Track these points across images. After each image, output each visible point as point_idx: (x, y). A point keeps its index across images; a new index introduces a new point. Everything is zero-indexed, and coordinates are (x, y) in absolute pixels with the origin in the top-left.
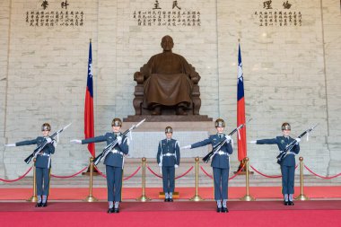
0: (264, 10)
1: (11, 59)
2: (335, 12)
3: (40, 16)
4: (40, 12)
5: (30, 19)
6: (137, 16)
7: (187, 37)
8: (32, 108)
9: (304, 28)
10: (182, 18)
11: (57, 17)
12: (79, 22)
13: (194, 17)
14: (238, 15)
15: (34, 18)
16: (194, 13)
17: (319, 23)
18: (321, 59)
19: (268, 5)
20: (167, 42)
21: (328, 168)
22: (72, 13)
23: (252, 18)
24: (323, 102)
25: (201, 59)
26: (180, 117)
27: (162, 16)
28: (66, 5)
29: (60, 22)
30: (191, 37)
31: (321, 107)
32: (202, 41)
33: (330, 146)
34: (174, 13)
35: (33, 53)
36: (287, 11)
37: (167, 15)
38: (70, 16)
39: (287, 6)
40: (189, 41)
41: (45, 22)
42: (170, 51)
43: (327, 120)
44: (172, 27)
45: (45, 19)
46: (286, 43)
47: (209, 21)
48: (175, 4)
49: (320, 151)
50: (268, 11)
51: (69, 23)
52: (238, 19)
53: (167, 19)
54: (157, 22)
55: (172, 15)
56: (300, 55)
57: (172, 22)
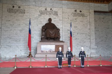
0: (75, 12)
1: (3, 22)
2: (93, 14)
3: (12, 10)
4: (12, 9)
5: (9, 11)
6: (40, 12)
7: (54, 18)
8: (9, 37)
9: (85, 18)
10: (53, 13)
11: (17, 11)
12: (24, 13)
13: (56, 13)
14: (68, 13)
15: (10, 11)
16: (56, 12)
17: (88, 16)
18: (89, 26)
19: (76, 11)
20: (50, 20)
21: (90, 55)
22: (22, 10)
23: (72, 14)
24: (89, 37)
25: (58, 25)
26: (55, 41)
27: (47, 12)
28: (20, 7)
29: (18, 12)
30: (55, 18)
31: (89, 38)
32: (58, 20)
33: (91, 49)
34: (51, 12)
35: (10, 21)
36: (81, 13)
37: (49, 12)
38: (21, 11)
39: (81, 12)
40: (55, 20)
41: (13, 12)
42: (51, 22)
43: (90, 42)
44: (50, 15)
45: (13, 11)
46: (80, 21)
47: (60, 14)
48: (51, 9)
49: (88, 50)
50: (76, 13)
51: (21, 13)
52: (68, 14)
53: (49, 13)
54: (46, 14)
55: (50, 12)
56: (84, 25)
57: (50, 14)
